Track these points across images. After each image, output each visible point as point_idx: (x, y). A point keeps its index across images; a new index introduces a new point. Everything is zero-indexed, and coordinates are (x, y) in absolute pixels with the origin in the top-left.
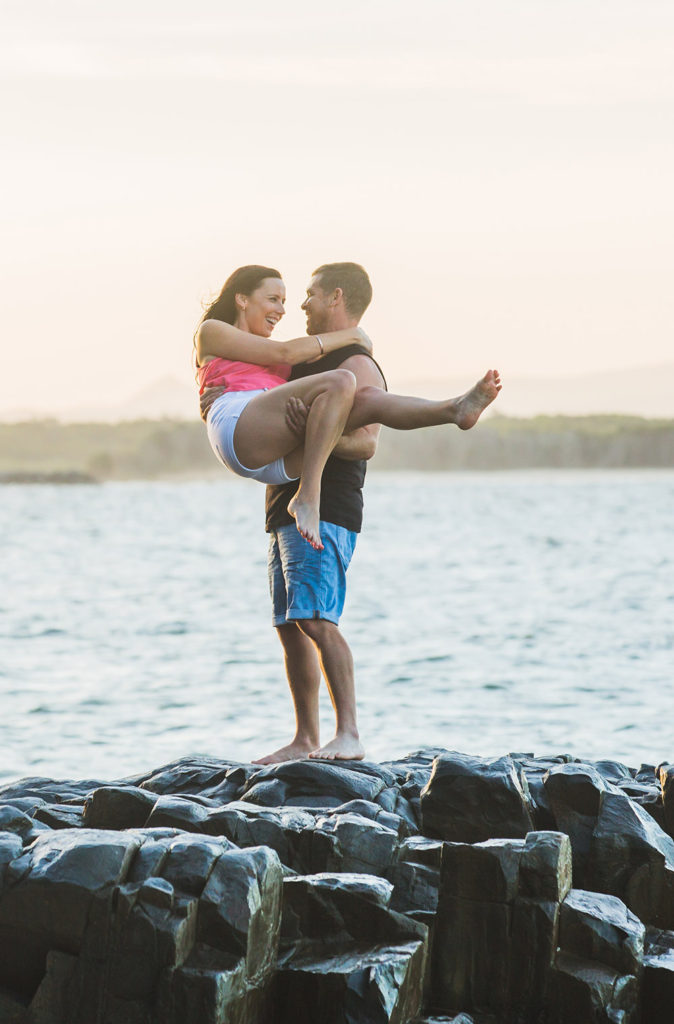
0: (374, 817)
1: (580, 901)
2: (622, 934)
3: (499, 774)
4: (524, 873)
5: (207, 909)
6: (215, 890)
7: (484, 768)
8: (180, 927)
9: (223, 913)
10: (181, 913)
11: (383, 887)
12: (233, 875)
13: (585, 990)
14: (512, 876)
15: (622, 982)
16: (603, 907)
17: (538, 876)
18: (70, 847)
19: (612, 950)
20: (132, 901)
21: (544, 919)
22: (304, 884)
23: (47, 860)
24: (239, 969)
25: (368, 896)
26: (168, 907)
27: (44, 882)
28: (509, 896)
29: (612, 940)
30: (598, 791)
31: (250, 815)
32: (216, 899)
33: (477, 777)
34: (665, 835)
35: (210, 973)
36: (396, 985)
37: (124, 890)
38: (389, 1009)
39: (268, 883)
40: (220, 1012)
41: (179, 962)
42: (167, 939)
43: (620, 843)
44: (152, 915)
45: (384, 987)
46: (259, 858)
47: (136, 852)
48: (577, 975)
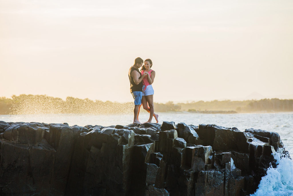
0: (154, 129)
1: (178, 139)
2: (183, 143)
3: (171, 123)
4: (170, 135)
5: (123, 137)
6: (124, 135)
7: (169, 123)
8: (119, 140)
9: (125, 138)
10: (119, 138)
11: (149, 136)
12: (127, 133)
13: (177, 150)
14: (168, 136)
15: (183, 149)
16: (181, 140)
17: (172, 135)
18: (106, 129)
19: (181, 145)
20: (113, 136)
21: (172, 141)
22: (139, 136)
23: (103, 131)
24: (127, 145)
25: (147, 137)
26: (117, 137)
27: (102, 134)
28: (168, 138)
29: (181, 144)
30: (184, 126)
31: (136, 128)
32: (124, 136)
33: (168, 124)
34: (196, 132)
35: (122, 145)
36: (149, 148)
37: (112, 135)
38: (147, 151)
39: (132, 135)
40: (124, 150)
41: (119, 144)
42: (117, 141)
43: (187, 133)
44: (115, 138)
45: (147, 148)
46: (131, 131)
47: (114, 130)
48: (176, 148)
